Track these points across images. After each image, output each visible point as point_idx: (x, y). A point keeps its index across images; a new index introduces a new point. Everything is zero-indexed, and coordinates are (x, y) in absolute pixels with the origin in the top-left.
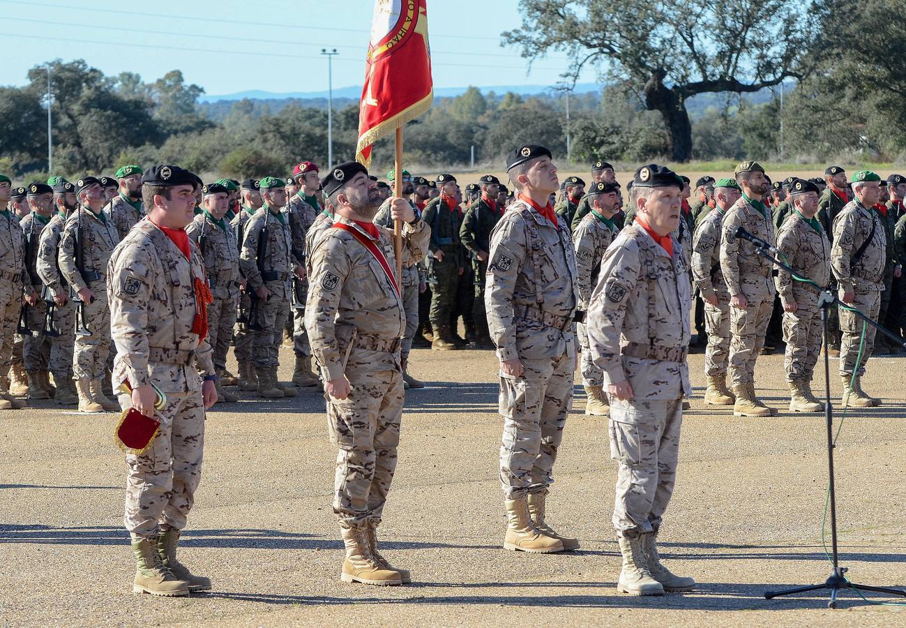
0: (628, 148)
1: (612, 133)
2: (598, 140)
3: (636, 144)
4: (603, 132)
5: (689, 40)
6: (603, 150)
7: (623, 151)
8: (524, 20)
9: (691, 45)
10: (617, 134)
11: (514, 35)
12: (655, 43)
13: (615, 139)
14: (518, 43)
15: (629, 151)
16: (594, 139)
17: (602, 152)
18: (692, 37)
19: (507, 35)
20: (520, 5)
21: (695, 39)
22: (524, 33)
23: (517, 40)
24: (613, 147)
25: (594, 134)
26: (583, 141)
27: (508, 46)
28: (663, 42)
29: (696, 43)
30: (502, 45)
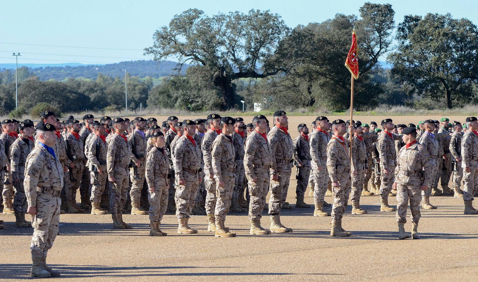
0: (205, 104)
1: (197, 97)
2: (190, 100)
3: (210, 102)
4: (192, 97)
5: (233, 53)
6: (193, 105)
7: (203, 106)
8: (154, 43)
9: (234, 55)
10: (200, 98)
11: (150, 50)
12: (219, 54)
13: (200, 100)
14: (152, 54)
15: (206, 105)
16: (189, 100)
17: (193, 106)
18: (234, 51)
19: (147, 49)
20: (154, 35)
21: (235, 52)
22: (154, 49)
23: (151, 52)
24: (198, 104)
25: (188, 98)
26: (183, 101)
27: (147, 55)
28: (222, 54)
29: (236, 54)
30: (144, 55)
